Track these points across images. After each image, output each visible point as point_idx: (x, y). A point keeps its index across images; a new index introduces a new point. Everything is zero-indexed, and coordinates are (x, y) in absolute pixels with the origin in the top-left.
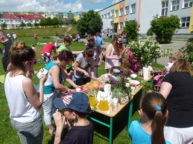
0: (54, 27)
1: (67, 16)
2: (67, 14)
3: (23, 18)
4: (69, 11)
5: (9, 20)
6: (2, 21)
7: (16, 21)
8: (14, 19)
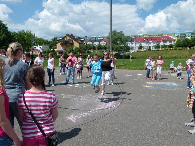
0: (179, 49)
1: (190, 37)
2: (190, 35)
3: (151, 40)
4: (193, 31)
5: (138, 43)
6: (133, 44)
7: (145, 43)
8: (143, 41)
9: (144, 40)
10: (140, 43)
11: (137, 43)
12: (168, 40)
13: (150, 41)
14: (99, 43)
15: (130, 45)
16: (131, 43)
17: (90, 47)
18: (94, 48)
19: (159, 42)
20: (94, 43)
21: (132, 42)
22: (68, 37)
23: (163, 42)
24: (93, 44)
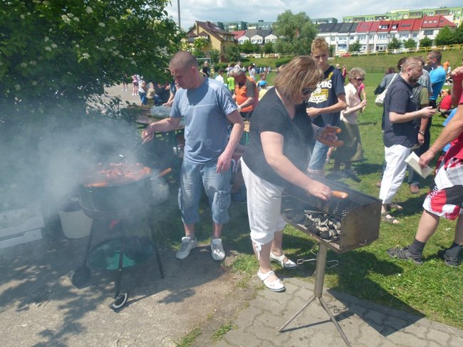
3: (397, 27)
5: (365, 36)
6: (352, 38)
7: (380, 36)
8: (377, 31)
9: (380, 27)
10: (368, 35)
11: (362, 36)
12: (438, 27)
13: (394, 30)
14: (261, 38)
15: (347, 40)
16: (349, 36)
17: (249, 48)
18: (257, 49)
19: (415, 32)
20: (266, 38)
21: (351, 34)
22: (200, 28)
23: (423, 32)
24: (264, 41)
